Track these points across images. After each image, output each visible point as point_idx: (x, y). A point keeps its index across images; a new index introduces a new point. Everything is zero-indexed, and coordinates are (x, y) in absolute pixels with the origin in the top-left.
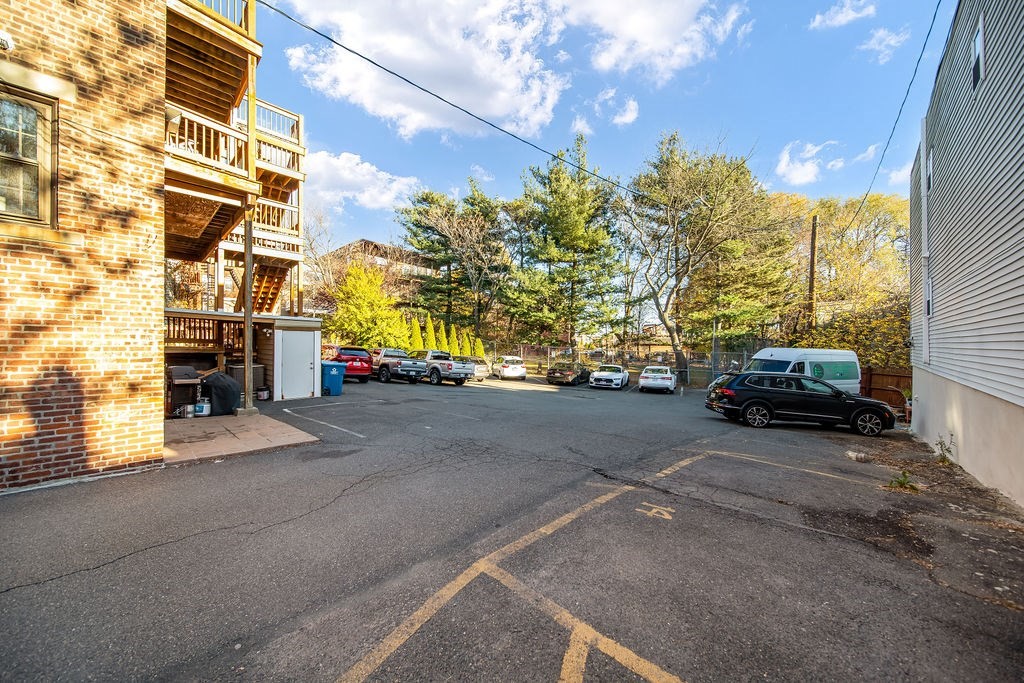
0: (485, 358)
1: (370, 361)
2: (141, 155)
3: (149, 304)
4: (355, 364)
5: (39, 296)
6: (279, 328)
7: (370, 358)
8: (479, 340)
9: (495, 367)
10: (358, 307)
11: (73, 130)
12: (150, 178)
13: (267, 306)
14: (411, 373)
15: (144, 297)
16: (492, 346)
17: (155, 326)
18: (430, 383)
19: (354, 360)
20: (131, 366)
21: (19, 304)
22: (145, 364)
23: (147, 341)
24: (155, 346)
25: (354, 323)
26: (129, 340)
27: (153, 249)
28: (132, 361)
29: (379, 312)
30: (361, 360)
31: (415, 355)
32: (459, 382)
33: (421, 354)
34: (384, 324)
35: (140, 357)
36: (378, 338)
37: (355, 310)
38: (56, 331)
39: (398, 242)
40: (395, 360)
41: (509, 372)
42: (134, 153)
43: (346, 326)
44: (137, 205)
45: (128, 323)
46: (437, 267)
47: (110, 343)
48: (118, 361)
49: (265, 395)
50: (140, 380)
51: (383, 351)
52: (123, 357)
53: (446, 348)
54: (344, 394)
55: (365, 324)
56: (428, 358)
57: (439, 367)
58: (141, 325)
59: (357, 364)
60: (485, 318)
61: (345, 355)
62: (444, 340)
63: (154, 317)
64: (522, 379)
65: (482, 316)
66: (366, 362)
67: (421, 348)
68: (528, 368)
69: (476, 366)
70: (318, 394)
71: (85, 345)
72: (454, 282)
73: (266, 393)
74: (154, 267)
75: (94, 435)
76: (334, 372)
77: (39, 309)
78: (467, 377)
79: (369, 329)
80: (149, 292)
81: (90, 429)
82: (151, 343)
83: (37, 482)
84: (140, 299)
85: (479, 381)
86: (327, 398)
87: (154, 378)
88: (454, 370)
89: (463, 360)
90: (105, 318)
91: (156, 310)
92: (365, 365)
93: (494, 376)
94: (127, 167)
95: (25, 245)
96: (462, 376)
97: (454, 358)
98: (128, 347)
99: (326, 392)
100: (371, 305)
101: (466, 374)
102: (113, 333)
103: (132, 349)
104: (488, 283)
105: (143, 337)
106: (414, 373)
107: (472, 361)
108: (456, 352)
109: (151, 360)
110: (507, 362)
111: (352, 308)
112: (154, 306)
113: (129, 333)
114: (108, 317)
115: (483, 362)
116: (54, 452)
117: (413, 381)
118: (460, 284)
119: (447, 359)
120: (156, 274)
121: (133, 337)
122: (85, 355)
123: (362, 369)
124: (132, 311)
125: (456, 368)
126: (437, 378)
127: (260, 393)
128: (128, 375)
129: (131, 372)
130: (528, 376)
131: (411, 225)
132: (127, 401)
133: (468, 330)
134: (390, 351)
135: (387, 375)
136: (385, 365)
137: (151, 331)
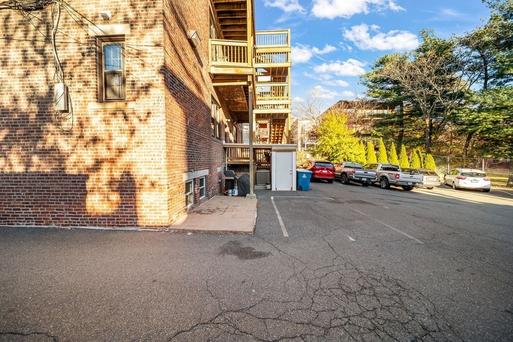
0: (436, 170)
1: (334, 170)
2: (154, 51)
3: (160, 136)
4: (324, 171)
5: (122, 136)
6: (274, 151)
7: (334, 168)
8: (430, 156)
9: (448, 177)
10: (331, 138)
11: (130, 49)
12: (158, 63)
13: (279, 141)
14: (363, 179)
15: (158, 133)
16: (445, 160)
17: (163, 149)
18: (379, 187)
19: (323, 169)
20: (154, 172)
21: (117, 141)
22: (159, 171)
23: (160, 158)
24: (163, 160)
25: (328, 147)
26: (153, 157)
27: (160, 105)
28: (155, 169)
29: (344, 140)
30: (327, 169)
31: (368, 166)
32: (407, 188)
33: (372, 167)
34: (347, 147)
35: (157, 167)
36: (343, 155)
37: (328, 139)
38: (128, 153)
39: (361, 97)
40: (351, 170)
41: (467, 183)
42: (151, 51)
43: (324, 150)
44: (153, 81)
45: (152, 148)
46: (392, 108)
47: (146, 159)
48: (149, 168)
49: (269, 187)
50: (157, 180)
51: (344, 164)
52: (151, 167)
53: (395, 162)
54: (311, 190)
55: (335, 147)
56: (378, 169)
57: (387, 176)
58: (157, 149)
59: (325, 172)
60: (436, 138)
61: (317, 166)
62: (395, 156)
63: (162, 144)
64: (486, 191)
65: (433, 137)
66: (331, 171)
67: (375, 162)
68: (492, 180)
69: (425, 177)
70: (294, 189)
71: (137, 160)
72: (406, 115)
73: (269, 186)
74: (161, 115)
75: (141, 207)
76: (304, 176)
77: (122, 142)
78: (414, 185)
79: (337, 150)
80: (159, 129)
81: (140, 204)
82: (161, 159)
83: (124, 226)
84: (156, 134)
85: (428, 188)
86: (299, 192)
87: (163, 179)
88: (401, 179)
89: (411, 171)
90: (143, 146)
91: (163, 140)
92: (331, 173)
93: (447, 185)
94: (148, 60)
95: (117, 112)
96: (411, 184)
97: (403, 170)
98: (152, 161)
99: (299, 188)
100: (338, 135)
101: (414, 183)
102: (147, 154)
103: (154, 162)
104: (441, 110)
105: (158, 155)
106: (365, 179)
107: (421, 173)
108: (407, 165)
109: (161, 169)
110: (462, 174)
111: (327, 139)
112: (162, 138)
113: (153, 154)
114: (145, 145)
115: (433, 173)
116: (129, 213)
117: (366, 184)
118: (412, 115)
119: (395, 170)
120: (161, 119)
121: (154, 155)
122: (137, 165)
123: (328, 175)
124: (153, 141)
125: (403, 177)
126: (385, 184)
127: (267, 186)
128: (153, 177)
129: (154, 175)
130: (492, 188)
131: (371, 84)
132: (153, 191)
133: (419, 149)
134: (349, 164)
135: (345, 179)
136: (344, 173)
137: (161, 152)
